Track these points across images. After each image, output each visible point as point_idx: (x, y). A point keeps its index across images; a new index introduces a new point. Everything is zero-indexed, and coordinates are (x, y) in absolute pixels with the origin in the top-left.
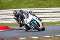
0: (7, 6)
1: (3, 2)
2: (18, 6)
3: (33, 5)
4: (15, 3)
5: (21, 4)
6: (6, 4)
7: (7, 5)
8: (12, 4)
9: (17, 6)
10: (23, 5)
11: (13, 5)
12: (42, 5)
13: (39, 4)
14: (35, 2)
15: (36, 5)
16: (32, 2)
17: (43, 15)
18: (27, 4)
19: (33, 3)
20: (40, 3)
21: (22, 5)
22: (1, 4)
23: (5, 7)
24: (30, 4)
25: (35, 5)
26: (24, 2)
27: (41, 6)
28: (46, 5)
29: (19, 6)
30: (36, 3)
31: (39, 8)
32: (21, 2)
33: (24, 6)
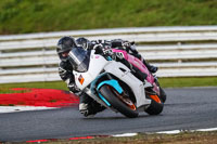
0: (66, 19)
1: (51, 6)
2: (109, 17)
3: (162, 14)
4: (98, 7)
5: (118, 12)
6: (65, 10)
7: (66, 15)
8: (87, 11)
9: (103, 19)
10: (125, 16)
11: (90, 14)
12: (194, 14)
13: (185, 12)
14: (169, 5)
15: (174, 17)
16: (159, 6)
17: (198, 52)
18: (138, 11)
19: (163, 8)
20: (187, 8)
21: (121, 14)
22: (46, 11)
23: (61, 23)
24: (150, 13)
25: (170, 15)
26: (130, 5)
27: (189, 18)
28: (208, 15)
29: (112, 19)
30: (174, 9)
31: (184, 25)
32: (117, 6)
33: (131, 20)
